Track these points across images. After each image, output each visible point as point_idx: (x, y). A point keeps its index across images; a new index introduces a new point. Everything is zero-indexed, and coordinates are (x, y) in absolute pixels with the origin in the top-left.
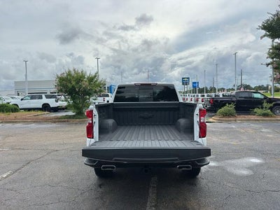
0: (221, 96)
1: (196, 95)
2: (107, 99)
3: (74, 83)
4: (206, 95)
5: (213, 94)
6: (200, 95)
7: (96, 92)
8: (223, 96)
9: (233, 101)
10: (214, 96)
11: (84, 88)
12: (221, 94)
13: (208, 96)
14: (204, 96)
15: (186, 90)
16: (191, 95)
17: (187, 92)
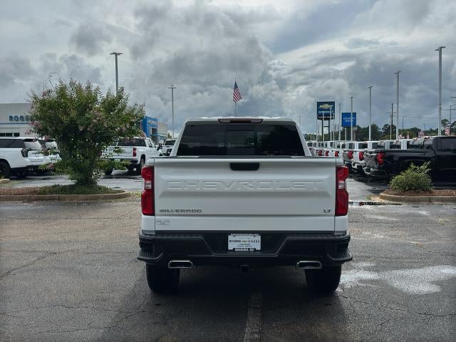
0: (404, 147)
1: (347, 143)
2: (140, 150)
3: (74, 114)
4: (370, 143)
5: (386, 143)
6: (356, 143)
7: (121, 133)
8: (409, 145)
9: (427, 159)
10: (387, 148)
11: (95, 125)
12: (403, 143)
13: (375, 146)
14: (365, 146)
15: (326, 131)
16: (336, 143)
17: (327, 137)
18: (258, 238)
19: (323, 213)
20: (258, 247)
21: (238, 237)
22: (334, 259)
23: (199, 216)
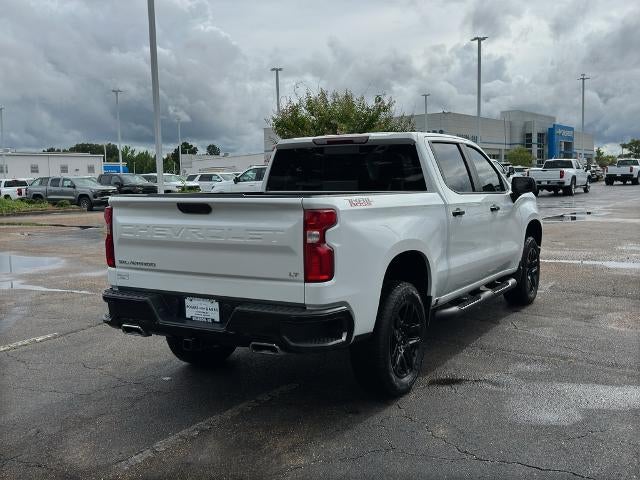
18: (216, 305)
19: (288, 277)
20: (216, 317)
21: (196, 302)
22: (293, 344)
23: (152, 270)
